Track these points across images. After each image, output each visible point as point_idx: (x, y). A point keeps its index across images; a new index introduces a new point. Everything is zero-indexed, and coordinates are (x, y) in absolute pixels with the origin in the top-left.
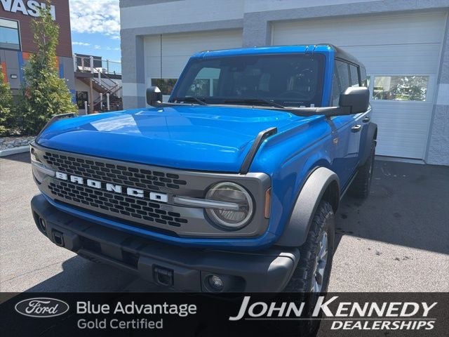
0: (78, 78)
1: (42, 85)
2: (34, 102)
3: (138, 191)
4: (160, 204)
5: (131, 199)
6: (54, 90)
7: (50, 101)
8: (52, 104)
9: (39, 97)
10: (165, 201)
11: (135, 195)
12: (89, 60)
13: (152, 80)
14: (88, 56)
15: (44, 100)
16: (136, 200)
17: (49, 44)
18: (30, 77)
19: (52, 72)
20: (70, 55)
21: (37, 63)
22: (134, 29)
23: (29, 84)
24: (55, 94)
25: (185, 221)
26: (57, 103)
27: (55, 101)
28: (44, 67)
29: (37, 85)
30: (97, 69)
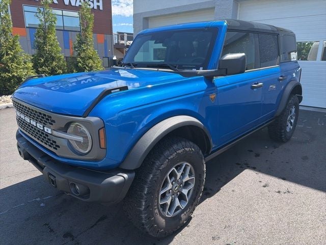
0: (117, 49)
1: (82, 55)
2: (78, 66)
6: (90, 58)
7: (87, 66)
8: (89, 67)
9: (80, 62)
12: (123, 36)
13: (154, 49)
14: (123, 33)
15: (83, 65)
17: (88, 27)
18: (76, 49)
19: (89, 46)
20: (111, 33)
21: (80, 40)
22: (142, 13)
23: (76, 54)
24: (91, 61)
26: (92, 67)
27: (90, 65)
28: (85, 43)
29: (80, 55)
30: (129, 42)
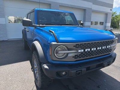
3: (105, 47)
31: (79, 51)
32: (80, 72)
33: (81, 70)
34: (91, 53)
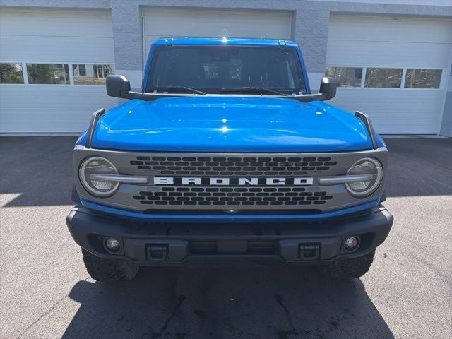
3: (280, 179)
4: (305, 187)
5: (271, 188)
10: (311, 183)
11: (275, 184)
16: (277, 188)
25: (330, 197)
31: (157, 181)
32: (160, 248)
33: (167, 246)
34: (206, 193)
